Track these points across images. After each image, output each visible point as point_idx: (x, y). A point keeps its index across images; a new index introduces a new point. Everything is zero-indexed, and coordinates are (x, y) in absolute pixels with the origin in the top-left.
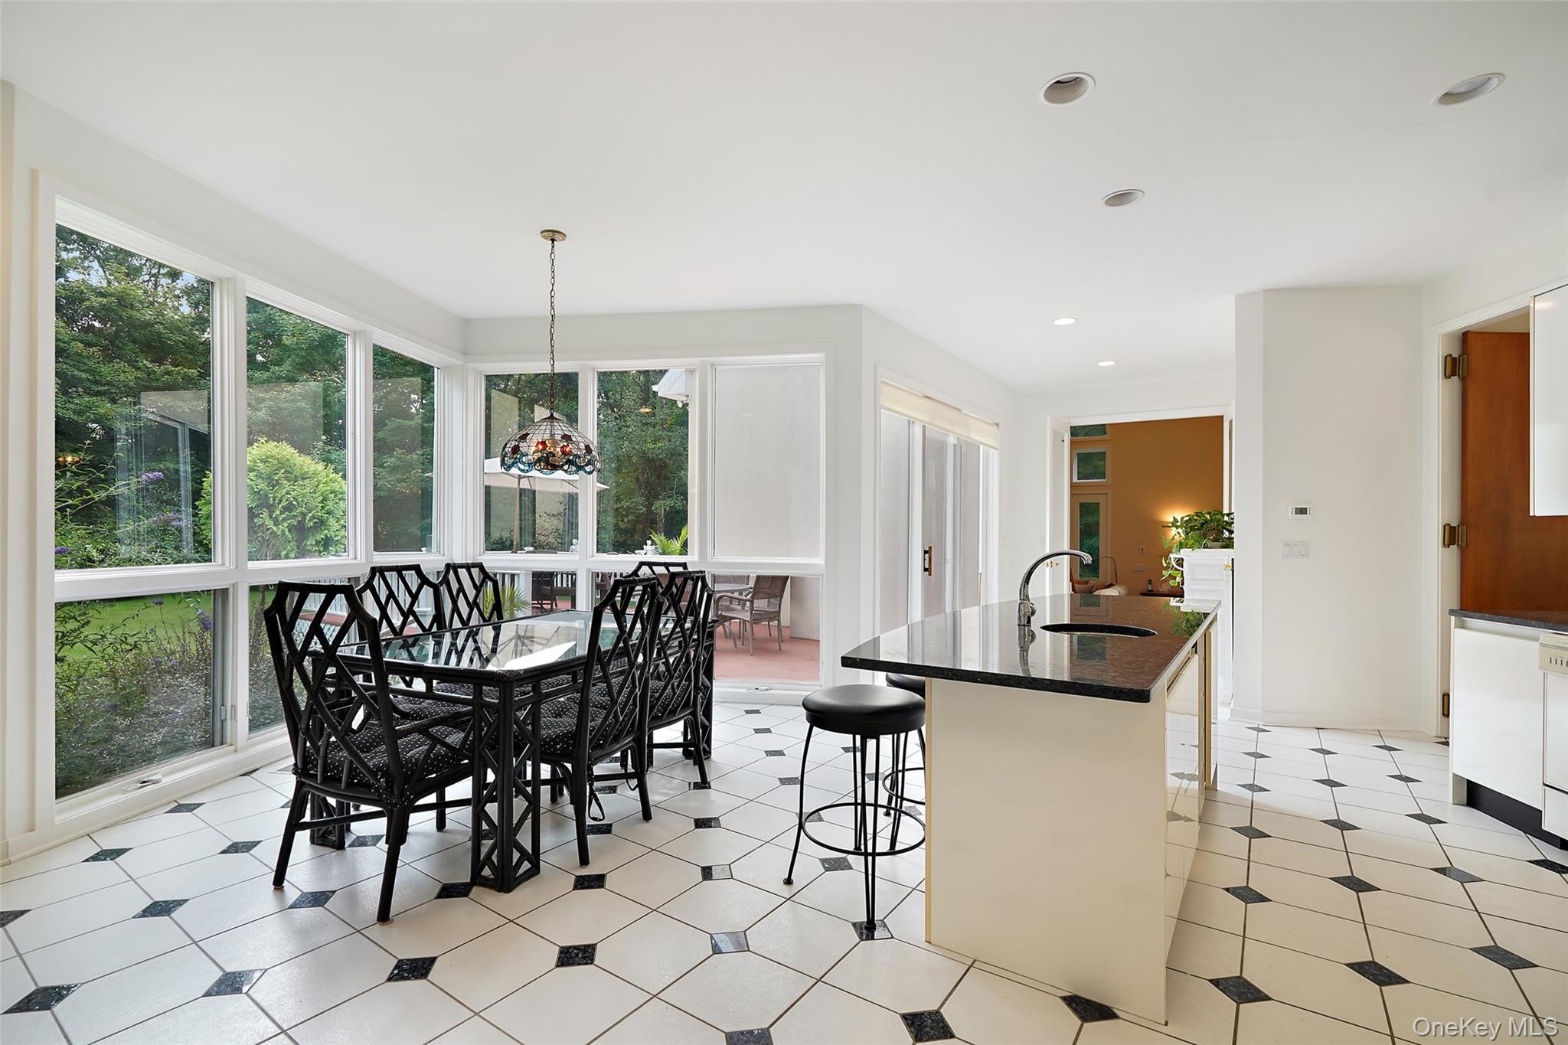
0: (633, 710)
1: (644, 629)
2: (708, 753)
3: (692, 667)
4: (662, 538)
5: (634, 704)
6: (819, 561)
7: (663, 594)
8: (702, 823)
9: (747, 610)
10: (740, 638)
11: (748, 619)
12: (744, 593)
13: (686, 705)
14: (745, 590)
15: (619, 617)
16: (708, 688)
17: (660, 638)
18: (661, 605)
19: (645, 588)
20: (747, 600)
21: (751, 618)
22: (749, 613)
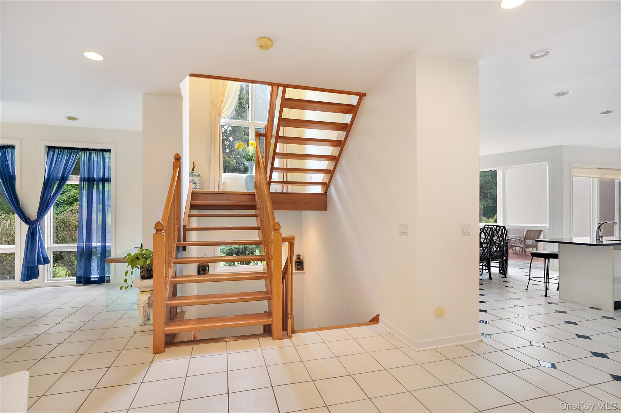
0: (488, 255)
1: (490, 238)
2: (507, 273)
3: (502, 248)
4: (486, 219)
5: (488, 254)
6: (547, 225)
7: (495, 231)
8: (506, 287)
9: (523, 244)
10: (520, 254)
11: (523, 247)
12: (522, 238)
13: (500, 258)
14: (522, 237)
15: (485, 234)
16: (506, 256)
17: (494, 241)
18: (494, 233)
19: (490, 229)
20: (523, 240)
21: (524, 246)
22: (523, 245)
